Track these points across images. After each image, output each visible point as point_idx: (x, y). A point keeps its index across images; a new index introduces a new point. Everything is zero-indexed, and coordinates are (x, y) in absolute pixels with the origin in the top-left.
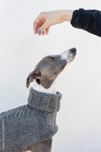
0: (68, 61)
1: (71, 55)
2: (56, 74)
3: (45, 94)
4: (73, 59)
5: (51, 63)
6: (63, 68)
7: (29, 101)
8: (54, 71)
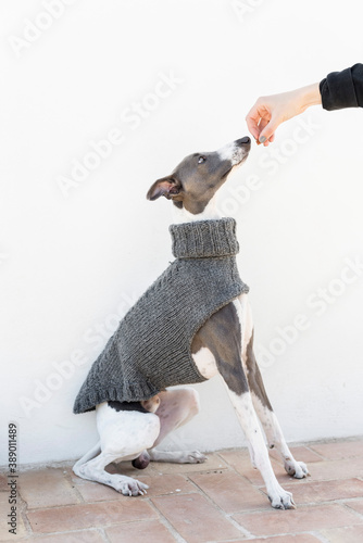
0: (234, 162)
1: (240, 150)
2: (212, 187)
3: (193, 224)
4: (245, 157)
5: (199, 167)
6: (224, 176)
7: (175, 254)
8: (209, 182)
